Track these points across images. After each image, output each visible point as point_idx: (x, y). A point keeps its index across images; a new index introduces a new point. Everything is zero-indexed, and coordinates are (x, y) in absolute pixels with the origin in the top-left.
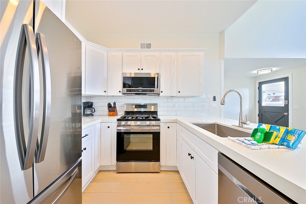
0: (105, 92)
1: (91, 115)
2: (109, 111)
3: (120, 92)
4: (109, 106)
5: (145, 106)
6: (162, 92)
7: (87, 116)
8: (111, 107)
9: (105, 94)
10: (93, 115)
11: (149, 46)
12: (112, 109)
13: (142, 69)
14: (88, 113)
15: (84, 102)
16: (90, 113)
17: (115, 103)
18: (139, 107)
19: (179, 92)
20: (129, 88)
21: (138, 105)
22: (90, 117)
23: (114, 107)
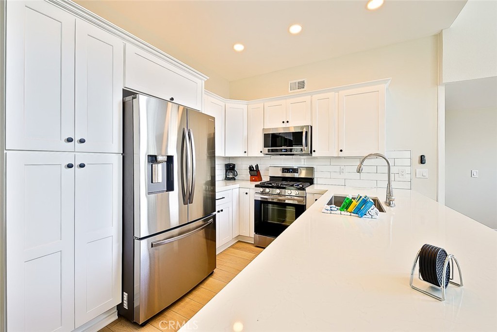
0: (245, 152)
1: (234, 179)
2: (251, 176)
3: (261, 152)
4: (251, 168)
5: (295, 171)
6: (314, 151)
7: (229, 180)
8: (253, 170)
9: (246, 155)
10: (235, 180)
11: (302, 85)
12: (255, 173)
13: (288, 122)
14: (230, 176)
15: (226, 163)
16: (232, 177)
17: (257, 166)
18: (288, 171)
19: (341, 151)
20: (271, 147)
21: (286, 169)
22: (232, 181)
23: (256, 170)
